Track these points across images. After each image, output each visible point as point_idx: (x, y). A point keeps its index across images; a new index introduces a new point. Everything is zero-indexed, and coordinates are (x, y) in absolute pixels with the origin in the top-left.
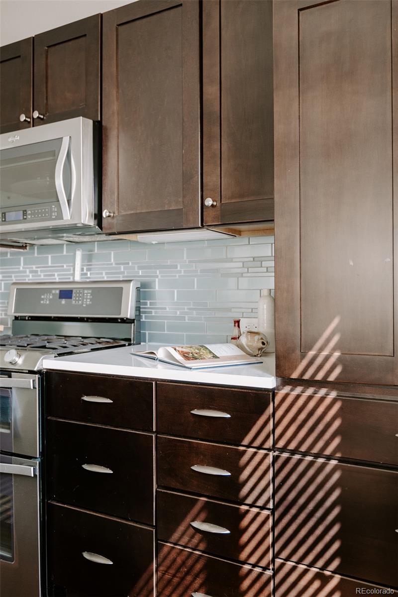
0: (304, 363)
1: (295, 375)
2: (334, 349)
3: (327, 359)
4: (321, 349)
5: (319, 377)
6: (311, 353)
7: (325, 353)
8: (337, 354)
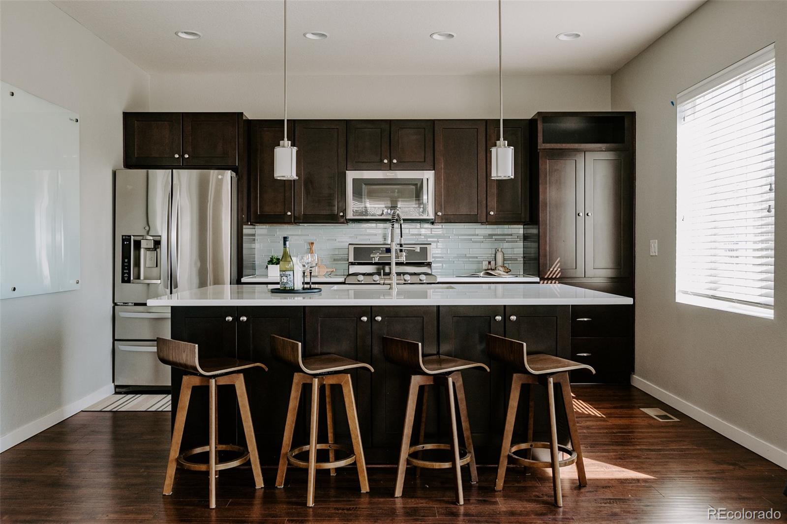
0: (549, 273)
1: (546, 277)
2: (558, 268)
3: (556, 271)
4: (554, 268)
5: (554, 277)
6: (551, 269)
7: (555, 269)
8: (559, 269)
